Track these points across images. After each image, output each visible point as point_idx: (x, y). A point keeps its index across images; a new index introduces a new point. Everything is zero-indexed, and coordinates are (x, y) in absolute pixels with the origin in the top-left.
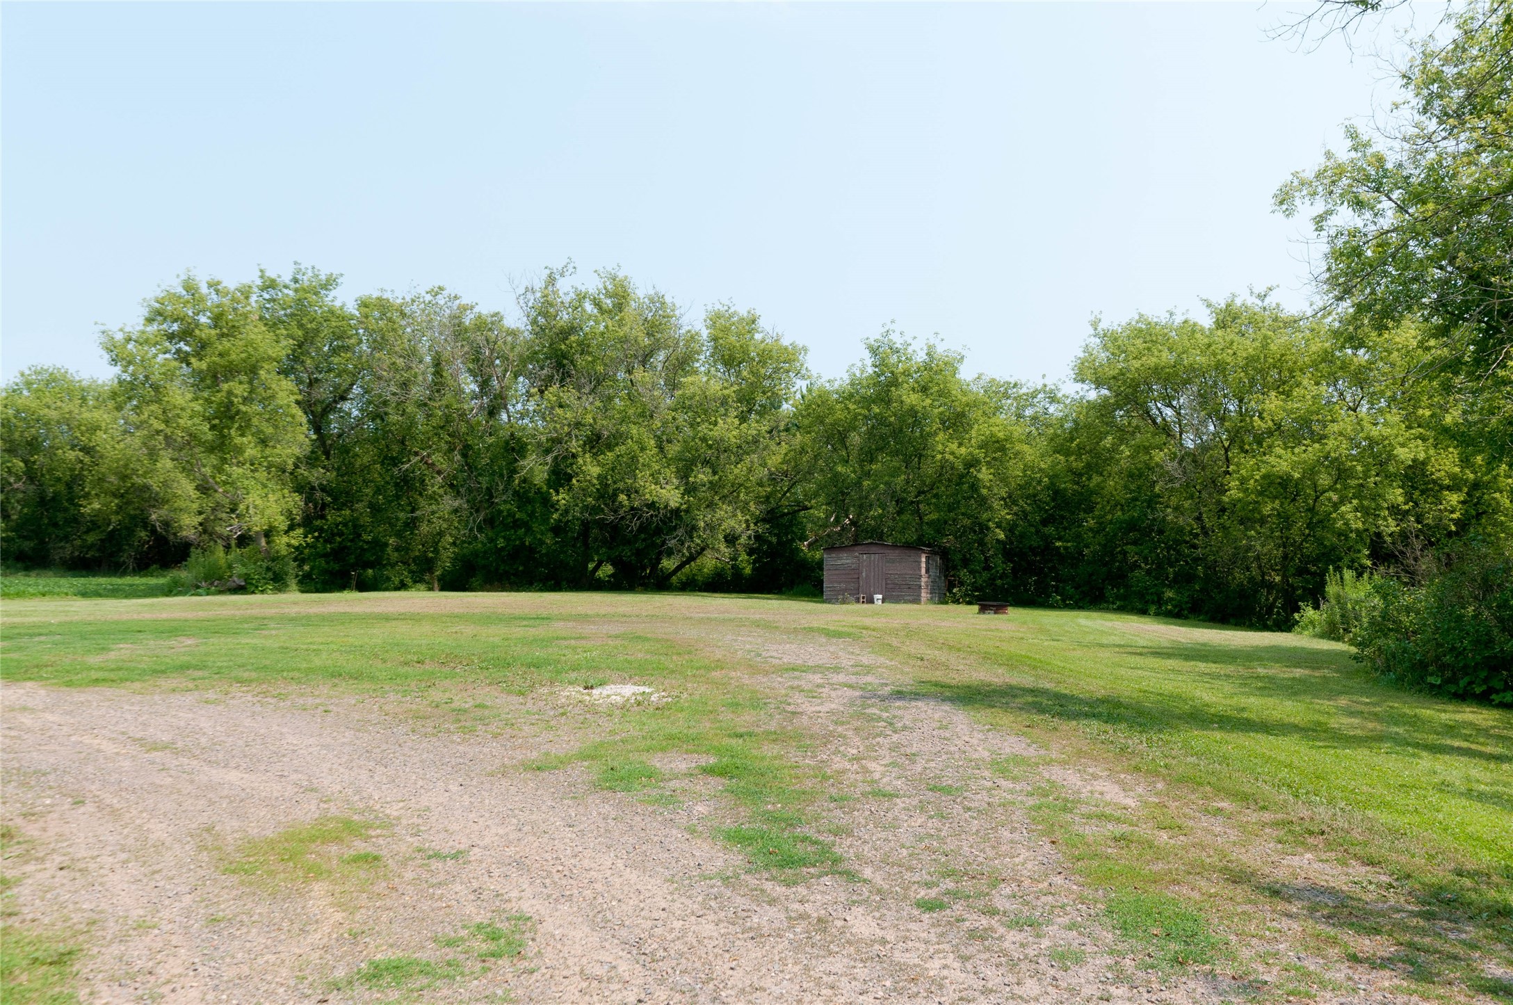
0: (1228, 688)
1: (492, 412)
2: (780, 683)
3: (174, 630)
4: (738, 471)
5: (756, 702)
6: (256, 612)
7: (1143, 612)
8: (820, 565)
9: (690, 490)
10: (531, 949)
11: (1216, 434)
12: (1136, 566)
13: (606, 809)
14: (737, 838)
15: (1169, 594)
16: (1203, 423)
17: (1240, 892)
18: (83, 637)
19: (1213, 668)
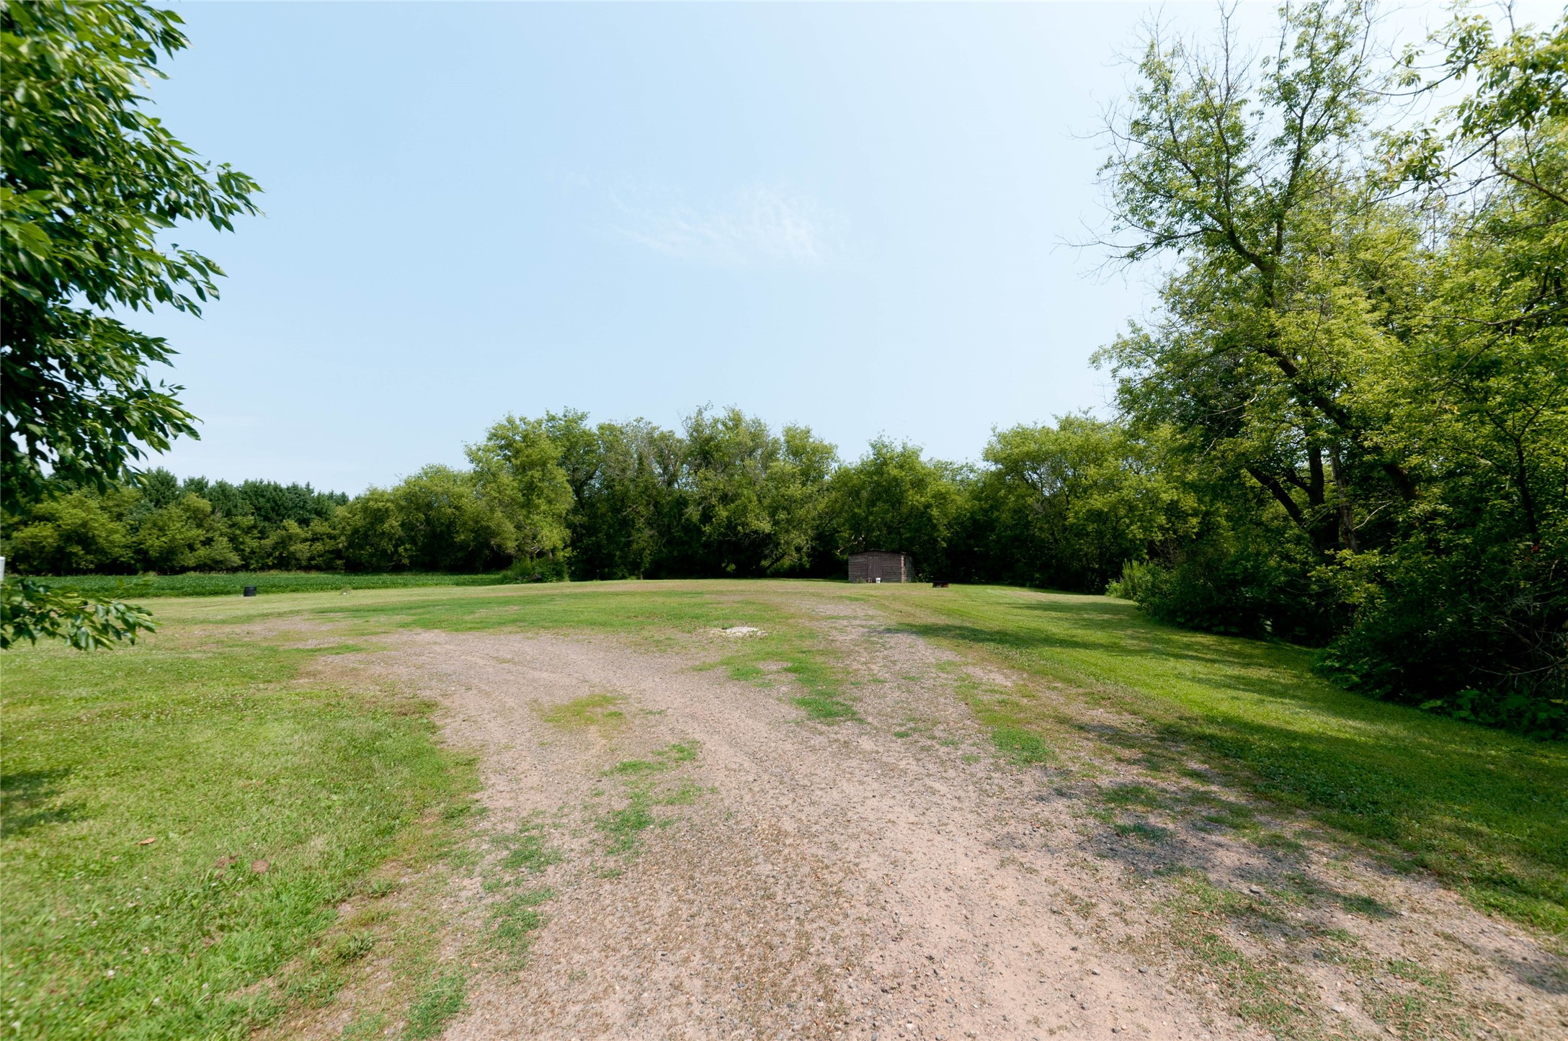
0: (1067, 625)
1: (670, 484)
2: (825, 625)
3: (507, 602)
4: (802, 512)
5: (812, 635)
6: (548, 592)
7: (1022, 585)
8: (846, 562)
9: (776, 523)
10: (700, 756)
11: (1061, 488)
12: (1018, 560)
13: (735, 689)
14: (803, 703)
15: (1037, 575)
16: (1054, 482)
17: (1063, 728)
18: (461, 606)
19: (1059, 614)
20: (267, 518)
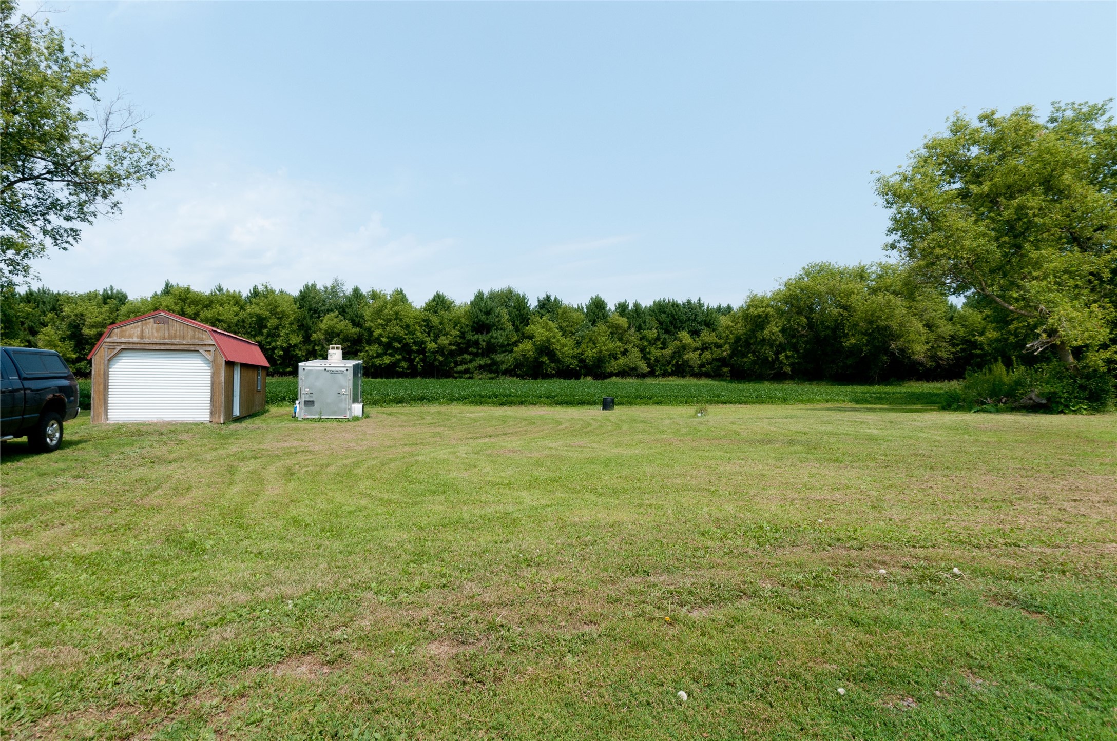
20: (667, 331)
